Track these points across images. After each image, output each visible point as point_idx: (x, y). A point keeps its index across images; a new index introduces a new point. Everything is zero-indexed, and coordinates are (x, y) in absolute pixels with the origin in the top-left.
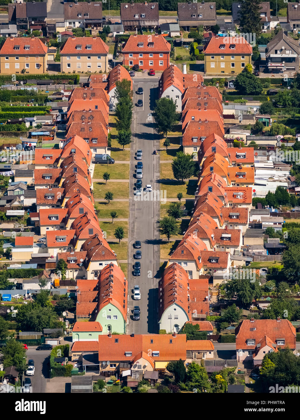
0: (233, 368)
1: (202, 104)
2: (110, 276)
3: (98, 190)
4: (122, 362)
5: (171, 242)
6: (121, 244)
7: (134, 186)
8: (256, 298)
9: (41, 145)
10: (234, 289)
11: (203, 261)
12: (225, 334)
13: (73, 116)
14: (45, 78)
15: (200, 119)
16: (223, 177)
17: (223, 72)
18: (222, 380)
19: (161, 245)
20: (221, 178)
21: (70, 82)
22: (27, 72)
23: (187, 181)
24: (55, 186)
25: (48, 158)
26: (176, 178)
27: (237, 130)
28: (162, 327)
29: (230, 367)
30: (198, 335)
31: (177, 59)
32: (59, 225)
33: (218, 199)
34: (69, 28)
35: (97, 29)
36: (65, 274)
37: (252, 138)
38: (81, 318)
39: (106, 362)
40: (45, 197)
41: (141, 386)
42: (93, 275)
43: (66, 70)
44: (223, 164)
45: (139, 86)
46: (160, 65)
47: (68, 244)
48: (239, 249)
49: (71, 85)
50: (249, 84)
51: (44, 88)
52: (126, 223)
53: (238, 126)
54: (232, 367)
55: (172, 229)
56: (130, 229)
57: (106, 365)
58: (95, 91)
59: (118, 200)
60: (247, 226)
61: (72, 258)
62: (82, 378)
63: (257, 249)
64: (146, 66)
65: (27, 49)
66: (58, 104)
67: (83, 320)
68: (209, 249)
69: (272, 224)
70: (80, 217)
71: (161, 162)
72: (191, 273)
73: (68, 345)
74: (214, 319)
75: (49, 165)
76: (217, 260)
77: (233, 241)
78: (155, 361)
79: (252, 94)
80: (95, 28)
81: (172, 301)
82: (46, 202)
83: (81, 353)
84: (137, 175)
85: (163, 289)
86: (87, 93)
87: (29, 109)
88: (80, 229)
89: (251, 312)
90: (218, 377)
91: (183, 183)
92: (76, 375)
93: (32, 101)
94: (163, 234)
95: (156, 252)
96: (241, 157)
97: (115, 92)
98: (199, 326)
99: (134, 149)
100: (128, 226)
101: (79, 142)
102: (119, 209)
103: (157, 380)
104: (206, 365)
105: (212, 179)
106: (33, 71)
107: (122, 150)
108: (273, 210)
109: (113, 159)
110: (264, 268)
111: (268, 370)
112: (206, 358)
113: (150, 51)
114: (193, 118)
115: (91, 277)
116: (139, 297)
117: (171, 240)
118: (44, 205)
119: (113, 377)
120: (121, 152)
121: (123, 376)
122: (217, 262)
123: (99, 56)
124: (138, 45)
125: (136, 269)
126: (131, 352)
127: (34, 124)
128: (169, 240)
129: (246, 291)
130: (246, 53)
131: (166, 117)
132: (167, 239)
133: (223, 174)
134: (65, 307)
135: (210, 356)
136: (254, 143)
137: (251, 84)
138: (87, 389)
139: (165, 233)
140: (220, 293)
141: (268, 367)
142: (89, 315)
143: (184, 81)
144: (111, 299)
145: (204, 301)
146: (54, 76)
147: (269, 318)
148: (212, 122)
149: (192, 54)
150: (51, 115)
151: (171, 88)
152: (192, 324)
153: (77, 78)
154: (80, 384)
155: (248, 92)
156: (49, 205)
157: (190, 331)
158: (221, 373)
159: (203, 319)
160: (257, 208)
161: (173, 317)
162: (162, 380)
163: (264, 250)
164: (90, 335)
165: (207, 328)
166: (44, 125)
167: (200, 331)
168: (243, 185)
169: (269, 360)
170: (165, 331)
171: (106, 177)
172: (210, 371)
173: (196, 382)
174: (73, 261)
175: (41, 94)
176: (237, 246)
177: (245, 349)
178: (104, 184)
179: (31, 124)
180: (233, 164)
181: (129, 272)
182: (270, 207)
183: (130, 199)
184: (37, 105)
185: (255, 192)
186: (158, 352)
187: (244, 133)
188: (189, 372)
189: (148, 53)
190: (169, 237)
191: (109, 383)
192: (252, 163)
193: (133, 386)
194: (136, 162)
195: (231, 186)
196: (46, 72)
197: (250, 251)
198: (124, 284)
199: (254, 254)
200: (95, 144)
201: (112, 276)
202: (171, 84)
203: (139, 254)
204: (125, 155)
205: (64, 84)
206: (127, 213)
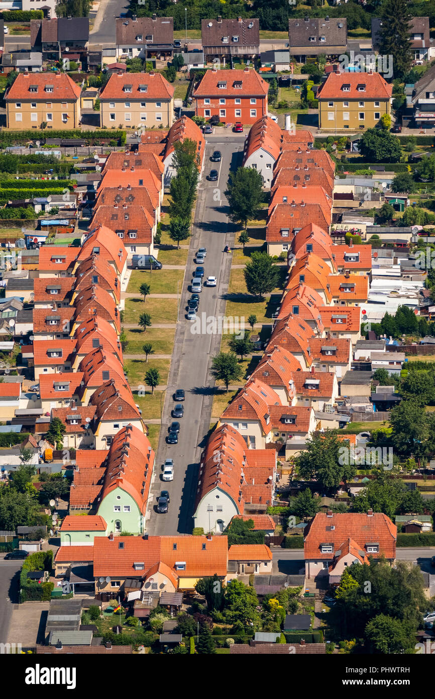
0: (297, 589)
1: (302, 177)
2: (124, 445)
3: (132, 310)
4: (129, 578)
5: (230, 391)
6: (155, 394)
7: (187, 305)
8: (344, 478)
9: (54, 240)
10: (311, 465)
11: (273, 421)
12: (294, 534)
13: (103, 196)
14: (75, 136)
15: (293, 202)
16: (318, 290)
17: (347, 127)
18: (279, 606)
19: (215, 397)
20: (314, 291)
21: (111, 142)
22: (49, 127)
23: (267, 296)
24: (65, 304)
25: (59, 260)
26: (251, 293)
27: (354, 217)
28: (198, 524)
29: (293, 587)
30: (252, 537)
31: (280, 107)
32: (61, 365)
33: (305, 325)
34: (123, 58)
35: (165, 60)
36: (62, 440)
37: (374, 230)
38: (77, 509)
39: (105, 578)
40: (46, 321)
41: (154, 616)
42: (104, 442)
43: (108, 123)
44: (320, 270)
45: (216, 149)
46: (251, 116)
47: (73, 395)
48: (332, 402)
49: (113, 148)
50: (380, 145)
51: (71, 151)
52: (167, 362)
53: (357, 211)
54: (296, 587)
55: (232, 371)
56: (173, 371)
57: (105, 584)
58: (141, 158)
59: (160, 326)
60: (349, 367)
61: (74, 416)
62: (66, 603)
63: (359, 402)
64: (231, 118)
65: (49, 91)
66: (88, 177)
67: (79, 513)
68: (285, 403)
69: (387, 363)
70: (92, 353)
71: (233, 267)
72: (253, 439)
73: (50, 552)
74: (278, 512)
75: (60, 272)
76: (294, 420)
77: (321, 391)
78: (180, 577)
79: (385, 160)
80: (162, 58)
81: (213, 484)
82: (47, 329)
83: (69, 565)
84: (193, 287)
85: (204, 465)
86: (129, 161)
87: (43, 185)
88: (91, 371)
89: (336, 501)
90: (273, 602)
91: (262, 300)
92: (58, 598)
93: (50, 172)
94: (218, 379)
95: (207, 406)
96: (352, 259)
97: (173, 158)
98: (253, 522)
99: (195, 246)
100: (169, 366)
101: (107, 237)
102: (159, 339)
103: (180, 606)
104: (257, 584)
105: (298, 294)
106: (57, 125)
107: (176, 248)
108: (391, 342)
109: (160, 263)
110: (366, 433)
111: (348, 592)
112: (260, 573)
113: (237, 94)
114: (285, 199)
115: (101, 445)
116: (170, 477)
117: (230, 388)
118: (44, 333)
119: (114, 602)
120: (174, 251)
121: (129, 600)
122: (294, 423)
123: (159, 102)
124: (218, 86)
125: (172, 434)
126: (143, 563)
127: (48, 208)
128: (227, 388)
129: (329, 469)
130: (381, 97)
131: (245, 198)
132: (225, 386)
133: (319, 287)
134: (54, 492)
135: (266, 569)
136: (378, 237)
137: (383, 146)
138: (71, 620)
139: (221, 378)
140: (294, 471)
141: (348, 588)
142: (89, 505)
143: (282, 141)
144: (121, 480)
145: (266, 483)
146: (88, 133)
147: (361, 511)
148: (311, 205)
149: (303, 99)
150: (75, 193)
151: (259, 152)
152: (242, 520)
153: (122, 137)
154: (62, 613)
155: (379, 158)
156: (52, 334)
157: (240, 530)
158: (278, 596)
159: (261, 512)
160: (367, 338)
161: (215, 509)
162: (189, 606)
163: (368, 404)
164: (87, 536)
165: (265, 525)
166: (62, 210)
167: (253, 531)
168: (350, 303)
169: (350, 576)
170: (202, 530)
171: (145, 290)
172: (262, 593)
173: (235, 610)
174: (75, 421)
175: (65, 162)
176: (328, 398)
177: (318, 558)
178: (142, 301)
179: (43, 208)
180: (339, 271)
181: (162, 438)
182: (388, 337)
183: (178, 325)
184: (56, 178)
185: (366, 314)
186: (184, 563)
187: (364, 223)
188: (229, 595)
189: (233, 98)
190: (227, 384)
191: (108, 611)
192: (369, 269)
193: (142, 616)
194: (194, 267)
195: (332, 304)
196: (77, 126)
197: (347, 405)
198: (146, 458)
199: (352, 409)
200: (134, 239)
201: (128, 445)
202: (260, 146)
203: (179, 409)
204: (180, 256)
205: (102, 145)
206: (171, 347)
